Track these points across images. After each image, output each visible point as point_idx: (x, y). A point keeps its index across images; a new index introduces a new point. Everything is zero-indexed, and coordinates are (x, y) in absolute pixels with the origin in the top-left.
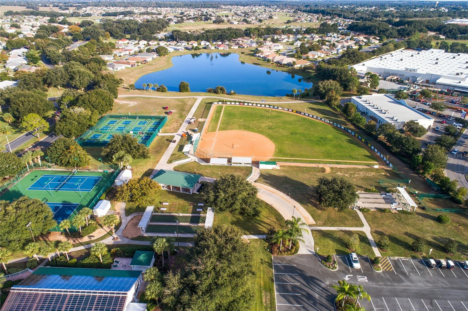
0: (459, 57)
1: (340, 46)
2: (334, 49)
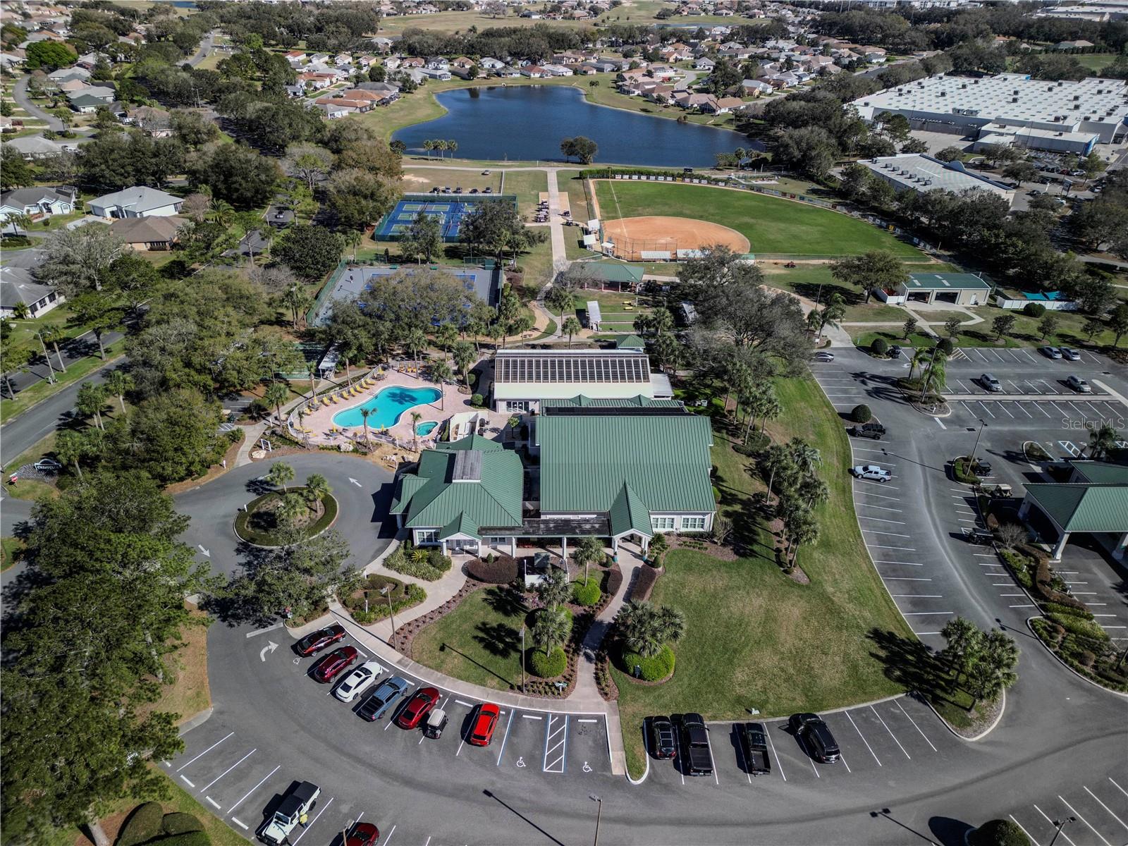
0: (1059, 88)
1: (802, 69)
2: (791, 76)
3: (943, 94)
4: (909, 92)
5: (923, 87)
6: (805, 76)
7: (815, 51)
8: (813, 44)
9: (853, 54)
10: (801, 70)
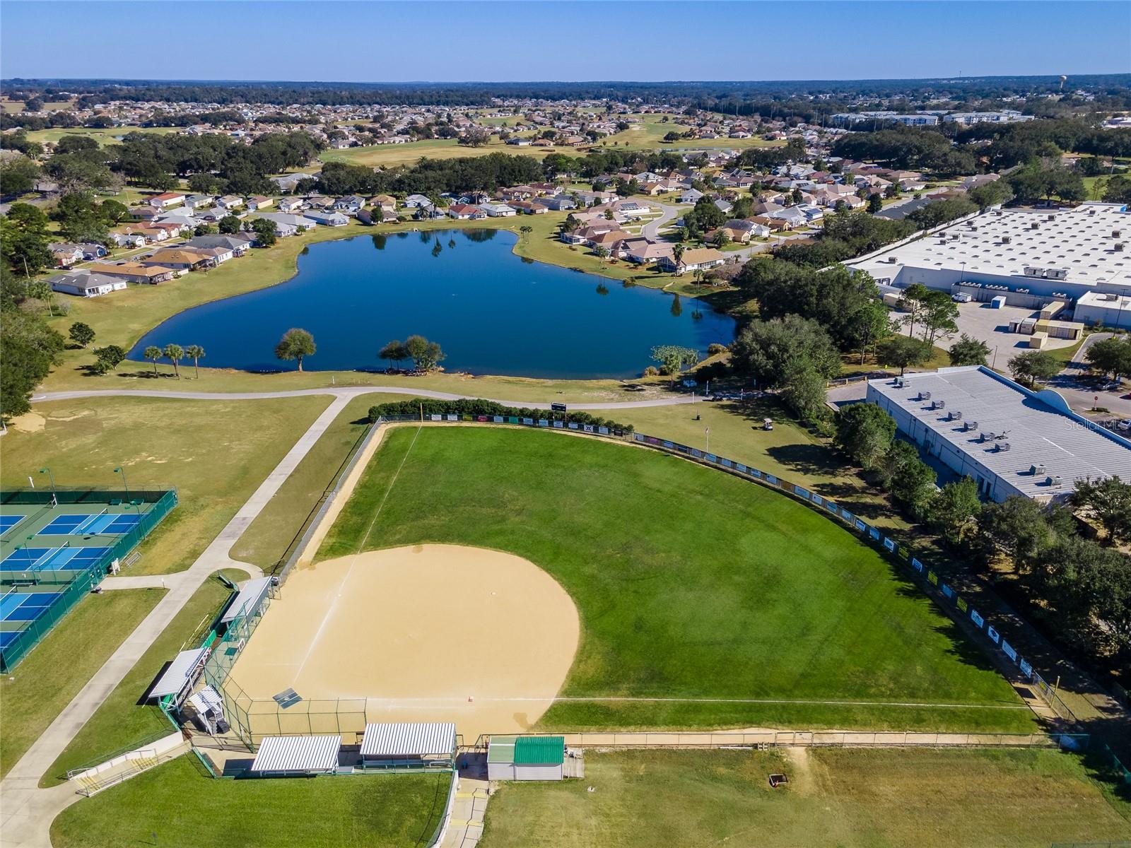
1: (814, 203)
2: (797, 213)
3: (1006, 241)
4: (955, 237)
5: (975, 229)
6: (816, 211)
7: (836, 178)
8: (835, 169)
9: (882, 181)
10: (813, 205)
